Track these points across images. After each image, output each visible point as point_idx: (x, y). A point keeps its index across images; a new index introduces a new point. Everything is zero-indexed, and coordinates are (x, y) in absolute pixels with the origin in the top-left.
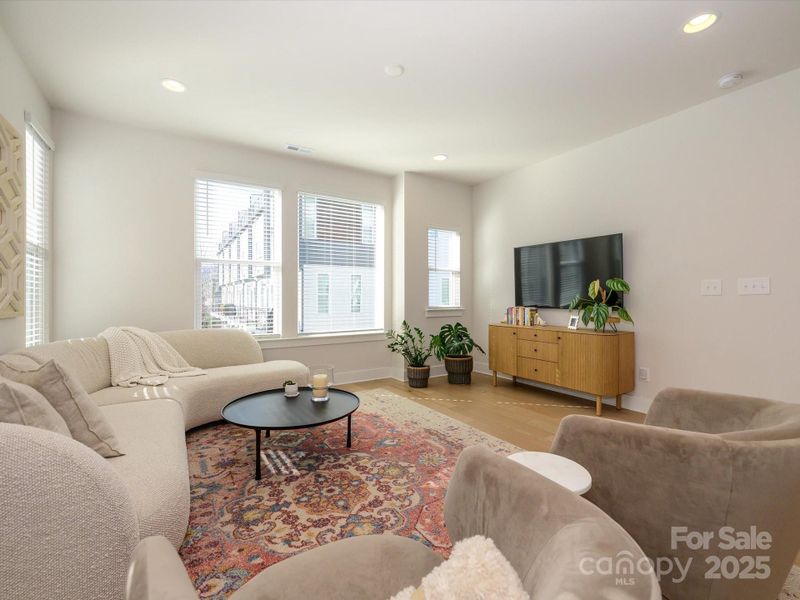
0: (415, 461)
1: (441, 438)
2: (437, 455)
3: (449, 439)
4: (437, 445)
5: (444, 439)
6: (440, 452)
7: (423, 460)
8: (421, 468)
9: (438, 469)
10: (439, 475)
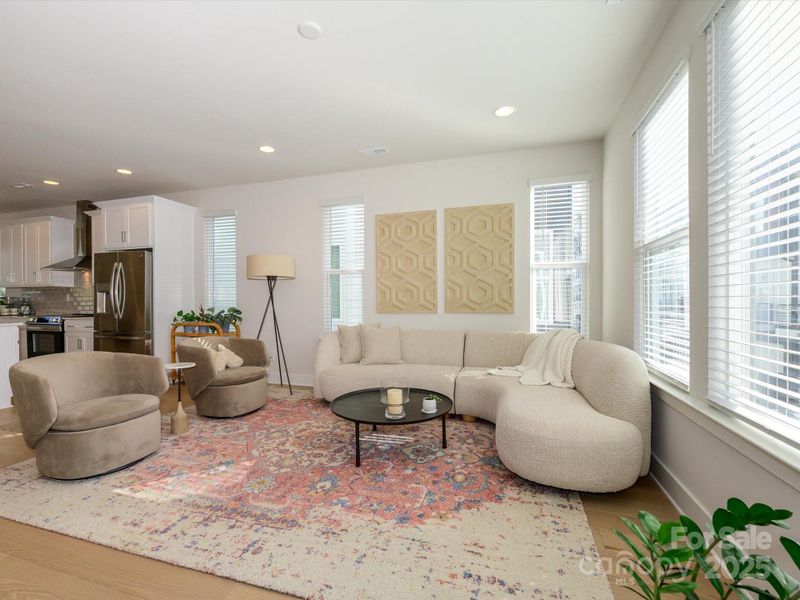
0: (276, 477)
1: (262, 519)
2: (256, 492)
3: (249, 520)
4: (264, 505)
5: (257, 518)
6: (255, 497)
7: (269, 482)
8: (265, 472)
9: (248, 477)
10: (245, 472)
